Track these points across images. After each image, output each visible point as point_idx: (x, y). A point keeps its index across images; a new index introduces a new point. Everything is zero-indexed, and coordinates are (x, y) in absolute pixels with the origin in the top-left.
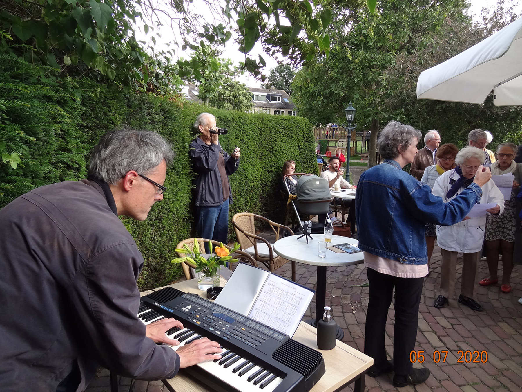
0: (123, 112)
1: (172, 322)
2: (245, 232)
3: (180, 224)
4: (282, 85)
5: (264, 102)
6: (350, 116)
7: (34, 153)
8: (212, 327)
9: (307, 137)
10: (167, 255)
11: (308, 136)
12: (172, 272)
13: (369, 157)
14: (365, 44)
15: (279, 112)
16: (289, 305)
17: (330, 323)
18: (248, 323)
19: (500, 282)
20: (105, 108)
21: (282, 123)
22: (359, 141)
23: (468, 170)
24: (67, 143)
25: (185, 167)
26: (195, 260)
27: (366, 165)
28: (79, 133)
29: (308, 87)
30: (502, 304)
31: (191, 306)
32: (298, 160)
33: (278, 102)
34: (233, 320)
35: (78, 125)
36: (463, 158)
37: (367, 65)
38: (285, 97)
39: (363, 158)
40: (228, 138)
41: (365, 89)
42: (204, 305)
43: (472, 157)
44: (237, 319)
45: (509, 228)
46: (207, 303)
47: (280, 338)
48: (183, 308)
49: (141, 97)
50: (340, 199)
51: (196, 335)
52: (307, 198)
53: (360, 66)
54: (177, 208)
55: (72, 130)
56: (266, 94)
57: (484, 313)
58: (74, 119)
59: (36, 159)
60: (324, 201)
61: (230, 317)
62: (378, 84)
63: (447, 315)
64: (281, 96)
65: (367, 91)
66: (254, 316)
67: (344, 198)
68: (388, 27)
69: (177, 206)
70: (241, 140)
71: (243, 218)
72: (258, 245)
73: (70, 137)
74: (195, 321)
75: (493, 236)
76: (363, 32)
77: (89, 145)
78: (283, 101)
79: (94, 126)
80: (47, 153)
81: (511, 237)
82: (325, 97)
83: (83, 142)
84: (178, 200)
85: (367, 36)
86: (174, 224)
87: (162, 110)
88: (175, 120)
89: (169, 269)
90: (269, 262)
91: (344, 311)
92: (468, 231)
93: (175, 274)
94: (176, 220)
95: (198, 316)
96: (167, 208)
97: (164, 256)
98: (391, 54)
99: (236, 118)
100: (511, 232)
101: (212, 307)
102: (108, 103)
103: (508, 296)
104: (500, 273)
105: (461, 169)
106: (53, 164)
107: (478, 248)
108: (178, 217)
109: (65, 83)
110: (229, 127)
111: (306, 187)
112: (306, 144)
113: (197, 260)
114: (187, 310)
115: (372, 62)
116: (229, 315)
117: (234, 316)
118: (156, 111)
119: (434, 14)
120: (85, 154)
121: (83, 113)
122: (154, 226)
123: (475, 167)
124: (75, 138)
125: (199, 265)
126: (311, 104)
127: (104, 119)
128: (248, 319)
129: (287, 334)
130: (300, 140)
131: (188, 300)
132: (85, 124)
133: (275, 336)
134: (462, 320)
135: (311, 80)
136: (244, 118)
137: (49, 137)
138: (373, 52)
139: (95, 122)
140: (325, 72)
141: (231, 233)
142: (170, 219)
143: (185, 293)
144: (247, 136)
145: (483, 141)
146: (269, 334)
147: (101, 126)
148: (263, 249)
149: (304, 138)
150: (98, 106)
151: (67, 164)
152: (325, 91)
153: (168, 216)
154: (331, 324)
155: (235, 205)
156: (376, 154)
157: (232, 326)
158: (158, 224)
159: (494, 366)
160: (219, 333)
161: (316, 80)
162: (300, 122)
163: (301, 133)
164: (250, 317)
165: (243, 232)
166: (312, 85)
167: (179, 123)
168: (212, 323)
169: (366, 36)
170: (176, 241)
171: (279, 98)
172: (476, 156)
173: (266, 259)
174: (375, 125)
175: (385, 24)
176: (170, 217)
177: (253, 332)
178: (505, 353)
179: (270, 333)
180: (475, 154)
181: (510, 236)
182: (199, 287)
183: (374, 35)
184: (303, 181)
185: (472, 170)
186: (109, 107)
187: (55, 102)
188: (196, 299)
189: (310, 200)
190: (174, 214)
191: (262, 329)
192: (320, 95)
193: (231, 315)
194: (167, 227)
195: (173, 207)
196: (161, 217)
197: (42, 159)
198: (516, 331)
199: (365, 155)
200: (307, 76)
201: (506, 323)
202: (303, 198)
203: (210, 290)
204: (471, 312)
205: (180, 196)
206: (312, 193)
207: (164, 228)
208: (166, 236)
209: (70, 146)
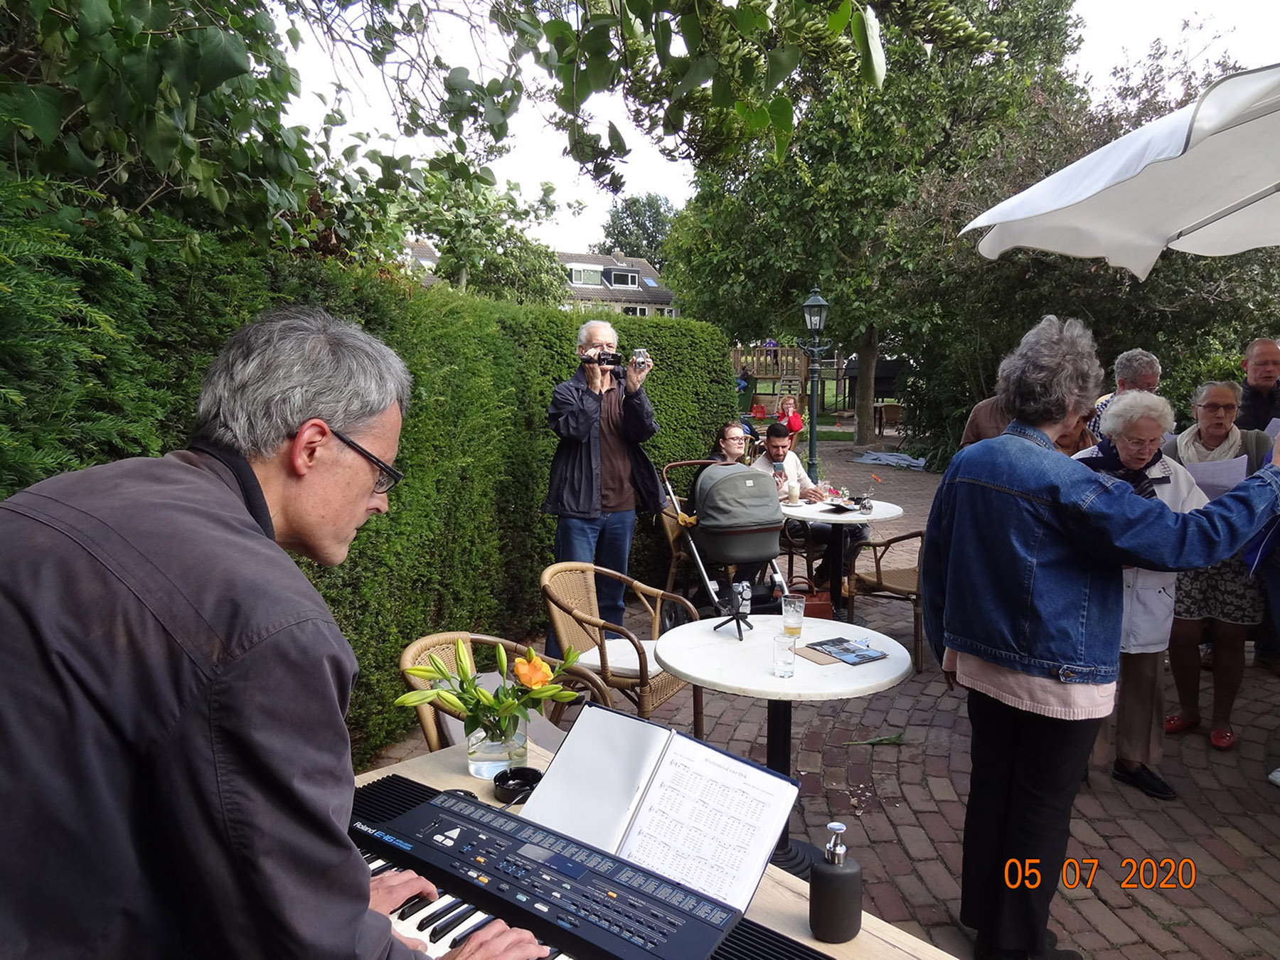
0: (261, 306)
1: (407, 882)
2: (576, 612)
3: (407, 595)
4: (639, 247)
5: (595, 286)
6: (816, 319)
7: (15, 414)
8: (525, 892)
9: (715, 371)
10: (374, 679)
11: (718, 368)
12: (386, 721)
13: (856, 417)
14: (842, 149)
15: (634, 311)
16: (731, 821)
17: (845, 867)
18: (624, 877)
19: (1204, 723)
20: (213, 296)
21: (655, 335)
22: (827, 379)
23: (1135, 448)
24: (112, 387)
25: (416, 449)
26: (460, 699)
27: (849, 437)
28: (144, 361)
29: (708, 250)
30: (1218, 781)
31: (458, 830)
32: (695, 428)
33: (630, 287)
34: (580, 867)
35: (140, 338)
36: (1121, 420)
37: (849, 198)
38: (647, 276)
39: (841, 420)
40: (522, 373)
41: (843, 255)
42: (495, 824)
43: (1142, 417)
44: (591, 864)
45: (1240, 592)
46: (502, 820)
47: (718, 917)
48: (439, 838)
49: (305, 269)
50: (803, 523)
51: (479, 916)
52: (723, 521)
53: (831, 200)
54: (399, 554)
55: (124, 352)
56: (601, 268)
57: (1178, 804)
58: (130, 322)
59: (22, 431)
60: (765, 529)
61: (570, 860)
62: (877, 243)
63: (1089, 814)
64: (638, 272)
65: (849, 261)
66: (634, 853)
67: (812, 520)
68: (894, 109)
69: (399, 549)
70: (554, 379)
71: (567, 576)
72: (609, 644)
73: (119, 370)
74: (473, 874)
75: (1200, 609)
76: (837, 119)
77: (169, 393)
78: (642, 284)
79: (185, 341)
80: (54, 416)
81: (1246, 613)
82: (749, 275)
83: (154, 385)
84: (401, 533)
85: (846, 130)
86: (391, 595)
87: (359, 302)
88: (392, 328)
89: (379, 713)
90: (638, 689)
91: (834, 810)
92: (1138, 598)
93: (393, 726)
94: (395, 584)
95: (481, 860)
96: (373, 555)
97: (364, 680)
98: (904, 172)
99: (542, 322)
100: (1244, 601)
101: (519, 830)
102: (221, 281)
103: (1228, 759)
104: (1206, 700)
105: (1115, 447)
106: (70, 445)
107: (1162, 642)
108: (401, 578)
109: (105, 226)
110: (526, 347)
111: (720, 494)
112: (715, 387)
113: (466, 696)
114: (449, 843)
115: (861, 190)
116: (567, 855)
117: (581, 857)
118: (345, 305)
119: (1001, 79)
120: (160, 417)
121: (155, 306)
122: (340, 603)
123: (1151, 441)
124: (132, 373)
125: (471, 710)
126: (714, 292)
127: (209, 324)
128: (621, 864)
129: (730, 902)
130: (699, 378)
131: (448, 811)
132: (160, 337)
133: (703, 911)
134: (1130, 826)
135: (714, 234)
136: (562, 324)
137: (60, 370)
138: (860, 169)
139: (186, 332)
140: (747, 217)
141: (532, 613)
142: (381, 584)
143: (439, 793)
144: (569, 367)
145: (1150, 381)
146: (686, 908)
147: (201, 342)
148: (621, 655)
149: (709, 373)
150: (194, 288)
151: (110, 443)
152: (750, 262)
153: (376, 575)
154: (848, 871)
155: (541, 541)
156: (873, 411)
157: (581, 887)
158: (351, 598)
159: (1224, 946)
160: (545, 909)
161: (727, 234)
162: (698, 334)
163: (701, 361)
164: (624, 856)
165: (569, 612)
166: (717, 247)
167: (402, 336)
168: (523, 878)
169: (844, 131)
170: (397, 640)
171: (633, 278)
172: (1154, 414)
173: (630, 681)
174: (870, 342)
175: (888, 102)
176: (380, 579)
177: (640, 903)
178: (1246, 910)
179: (688, 904)
180: (1150, 409)
181: (1244, 610)
182: (472, 769)
183: (864, 129)
184: (712, 479)
185: (1145, 448)
186: (224, 292)
187: (77, 275)
188: (473, 809)
189: (730, 527)
190: (392, 571)
191: (664, 893)
192: (736, 269)
193: (573, 855)
194: (374, 604)
195: (388, 551)
196: (358, 578)
197: (40, 432)
198: (1263, 847)
199: (846, 414)
200: (705, 226)
201: (1235, 827)
202: (713, 523)
203: (501, 779)
204: (1148, 802)
205: (405, 524)
206: (736, 509)
207: (364, 608)
208: (371, 628)
209: (119, 396)
